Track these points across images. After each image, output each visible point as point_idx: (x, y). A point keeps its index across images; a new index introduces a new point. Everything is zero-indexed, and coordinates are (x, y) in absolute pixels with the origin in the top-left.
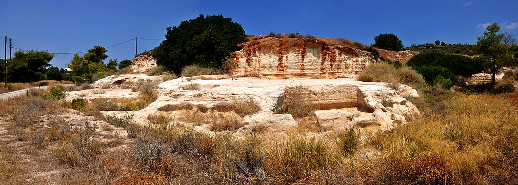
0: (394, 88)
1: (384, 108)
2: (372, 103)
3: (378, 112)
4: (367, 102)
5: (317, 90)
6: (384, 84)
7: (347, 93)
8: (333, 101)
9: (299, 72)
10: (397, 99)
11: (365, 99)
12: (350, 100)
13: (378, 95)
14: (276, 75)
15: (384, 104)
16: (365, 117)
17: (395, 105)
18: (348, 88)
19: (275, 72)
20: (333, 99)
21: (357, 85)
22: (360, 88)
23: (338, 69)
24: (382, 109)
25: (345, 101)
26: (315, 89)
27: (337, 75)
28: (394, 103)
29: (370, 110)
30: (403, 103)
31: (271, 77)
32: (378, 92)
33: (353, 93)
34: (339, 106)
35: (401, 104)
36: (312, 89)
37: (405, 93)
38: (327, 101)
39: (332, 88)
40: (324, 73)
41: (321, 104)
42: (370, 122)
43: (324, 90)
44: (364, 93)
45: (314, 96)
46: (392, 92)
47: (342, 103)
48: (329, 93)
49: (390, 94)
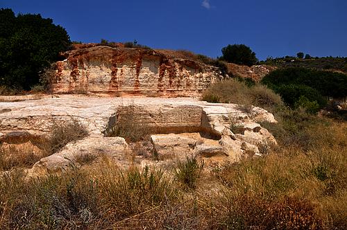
0: (246, 111)
1: (233, 134)
2: (219, 128)
3: (226, 140)
4: (212, 127)
5: (154, 110)
6: (234, 105)
7: (189, 116)
9: (133, 89)
10: (250, 125)
12: (192, 124)
13: (226, 119)
14: (108, 92)
15: (234, 129)
16: (209, 144)
17: (246, 132)
18: (191, 109)
19: (107, 89)
20: (172, 121)
21: (201, 106)
22: (204, 110)
23: (178, 86)
24: (231, 136)
25: (186, 124)
26: (151, 109)
27: (177, 93)
28: (245, 129)
29: (216, 136)
30: (256, 130)
31: (101, 94)
32: (226, 116)
33: (196, 115)
34: (178, 130)
35: (254, 131)
36: (148, 110)
37: (258, 117)
38: (165, 124)
39: (171, 109)
40: (162, 91)
41: (158, 127)
42: (216, 151)
43: (161, 110)
44: (209, 115)
45: (150, 117)
46: (243, 115)
47: (183, 127)
48: (168, 114)
49: (240, 118)
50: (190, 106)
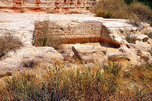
0: (136, 25)
1: (128, 44)
2: (119, 39)
3: (124, 47)
4: (112, 38)
5: (64, 25)
6: (126, 20)
7: (92, 29)
8: (78, 36)
9: (34, 6)
10: (140, 36)
11: (111, 35)
12: (93, 36)
13: (122, 32)
14: (13, 8)
15: (128, 39)
16: (112, 52)
17: (137, 42)
18: (92, 24)
19: (12, 5)
20: (78, 34)
21: (101, 21)
22: (104, 24)
23: (71, 4)
24: (127, 45)
25: (89, 36)
27: (71, 10)
28: (136, 40)
30: (145, 40)
32: (122, 29)
33: (97, 29)
34: (83, 41)
35: (143, 41)
38: (73, 36)
39: (77, 23)
40: (58, 8)
41: (67, 39)
43: (70, 25)
44: (109, 29)
45: (61, 31)
46: (135, 28)
47: (87, 38)
48: (75, 28)
49: (132, 31)
50: (92, 22)
